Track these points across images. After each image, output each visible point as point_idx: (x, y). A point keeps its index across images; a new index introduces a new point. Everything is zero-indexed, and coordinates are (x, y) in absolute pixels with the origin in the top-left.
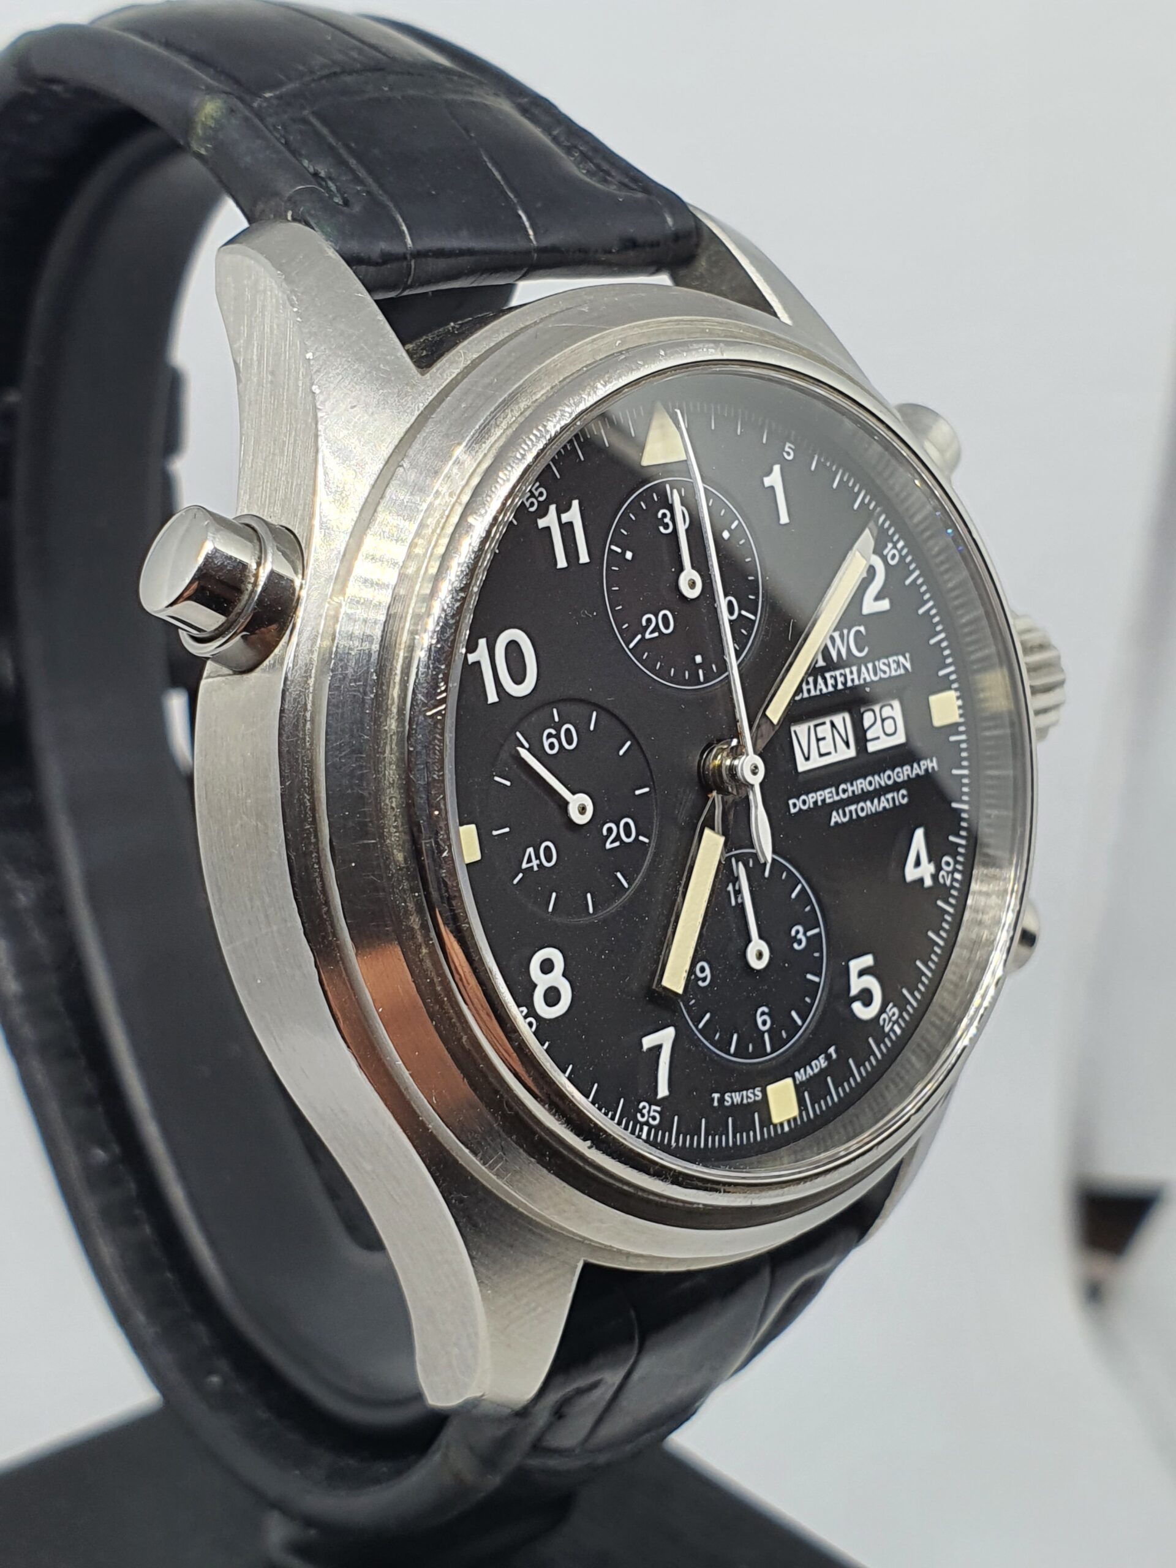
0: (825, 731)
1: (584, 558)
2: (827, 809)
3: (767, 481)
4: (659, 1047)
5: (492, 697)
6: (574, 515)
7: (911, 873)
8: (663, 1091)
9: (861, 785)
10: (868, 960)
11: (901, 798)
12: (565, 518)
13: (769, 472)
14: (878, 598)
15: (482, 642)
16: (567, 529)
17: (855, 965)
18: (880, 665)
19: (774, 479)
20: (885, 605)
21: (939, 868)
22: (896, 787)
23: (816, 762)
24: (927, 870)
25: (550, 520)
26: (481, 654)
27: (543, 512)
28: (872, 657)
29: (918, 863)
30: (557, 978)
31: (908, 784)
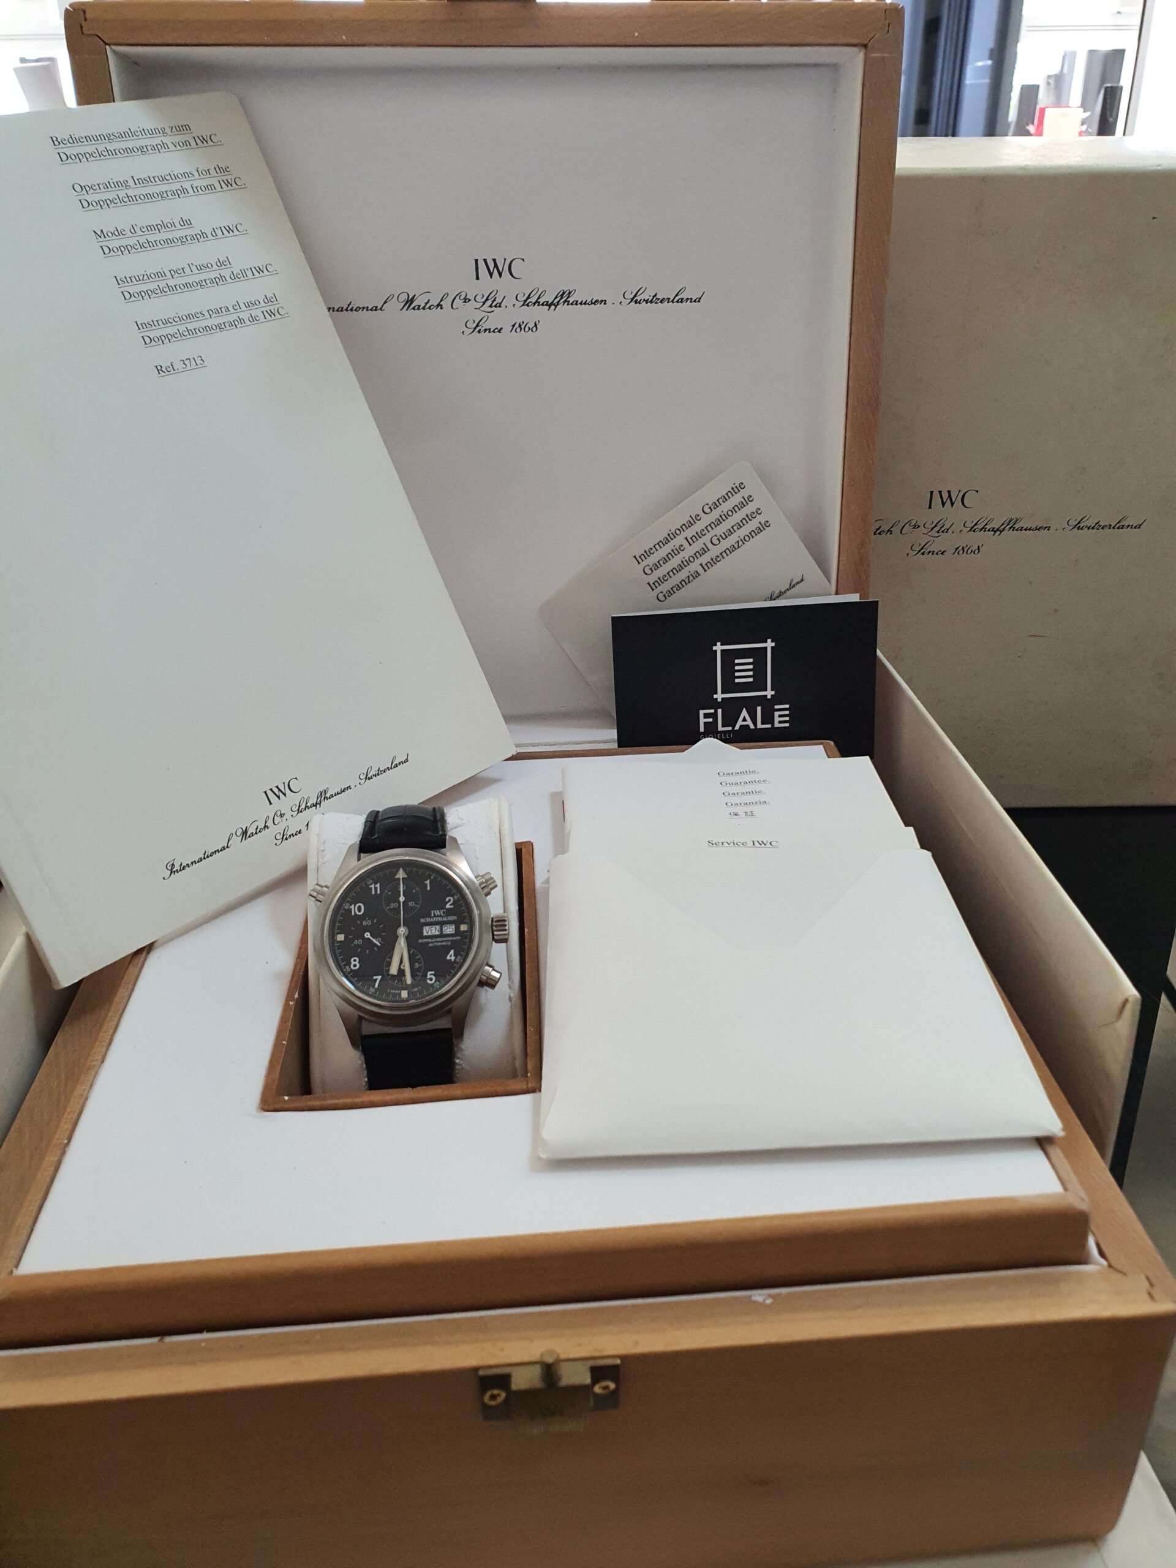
0: (433, 929)
1: (379, 892)
2: (428, 943)
3: (426, 882)
4: (376, 979)
5: (353, 914)
6: (378, 885)
7: (448, 958)
8: (376, 986)
9: (438, 939)
10: (433, 972)
11: (449, 943)
12: (376, 886)
13: (427, 880)
14: (451, 905)
15: (353, 905)
16: (376, 888)
17: (429, 973)
18: (449, 917)
19: (428, 882)
20: (452, 906)
21: (456, 958)
22: (448, 941)
23: (430, 934)
24: (453, 958)
25: (373, 886)
26: (353, 906)
27: (371, 884)
28: (446, 916)
29: (451, 956)
30: (357, 963)
31: (451, 941)
